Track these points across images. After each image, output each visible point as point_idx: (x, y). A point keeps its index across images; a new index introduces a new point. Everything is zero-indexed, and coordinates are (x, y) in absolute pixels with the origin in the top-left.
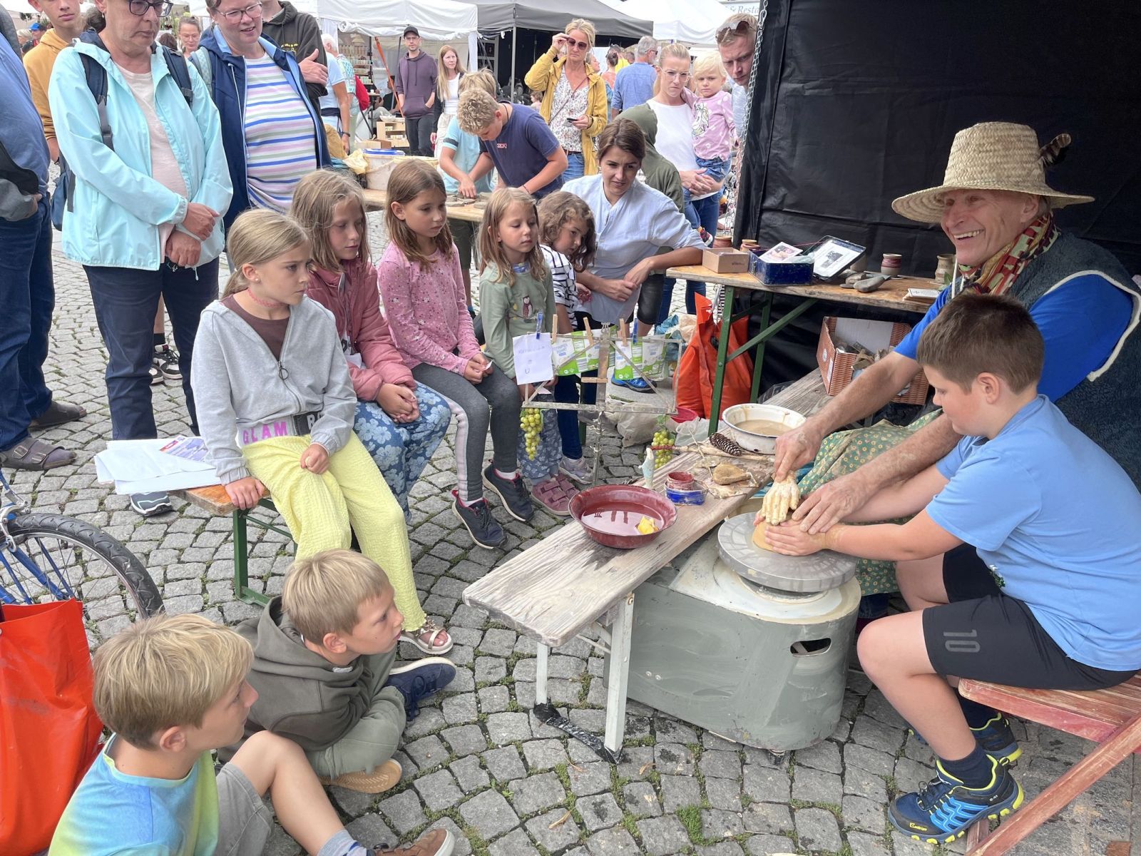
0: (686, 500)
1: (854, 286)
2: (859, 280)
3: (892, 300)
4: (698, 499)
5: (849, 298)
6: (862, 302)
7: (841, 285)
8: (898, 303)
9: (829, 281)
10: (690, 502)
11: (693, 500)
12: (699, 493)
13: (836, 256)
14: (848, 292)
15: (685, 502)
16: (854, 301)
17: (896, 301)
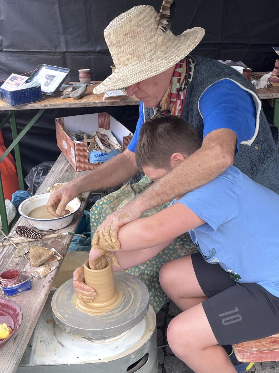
0: (20, 290)
1: (70, 95)
2: (71, 91)
3: (97, 101)
4: (28, 286)
5: (70, 105)
6: (79, 106)
7: (62, 97)
8: (101, 103)
9: (53, 95)
10: (23, 291)
11: (25, 288)
12: (27, 282)
13: (51, 78)
14: (68, 101)
15: (19, 292)
16: (74, 106)
17: (100, 101)
